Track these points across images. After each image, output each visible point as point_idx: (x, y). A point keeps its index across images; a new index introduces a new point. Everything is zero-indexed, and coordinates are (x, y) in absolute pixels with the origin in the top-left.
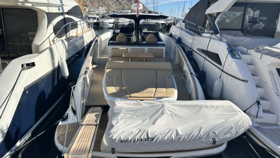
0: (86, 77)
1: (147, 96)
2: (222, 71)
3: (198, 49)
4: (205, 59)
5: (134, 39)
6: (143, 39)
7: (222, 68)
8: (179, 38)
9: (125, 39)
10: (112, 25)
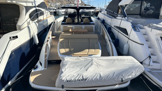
0: (48, 44)
1: (83, 54)
2: (129, 39)
3: (114, 26)
4: (119, 31)
5: (76, 21)
6: (82, 21)
7: (128, 37)
8: (104, 20)
9: (71, 21)
10: (64, 13)
